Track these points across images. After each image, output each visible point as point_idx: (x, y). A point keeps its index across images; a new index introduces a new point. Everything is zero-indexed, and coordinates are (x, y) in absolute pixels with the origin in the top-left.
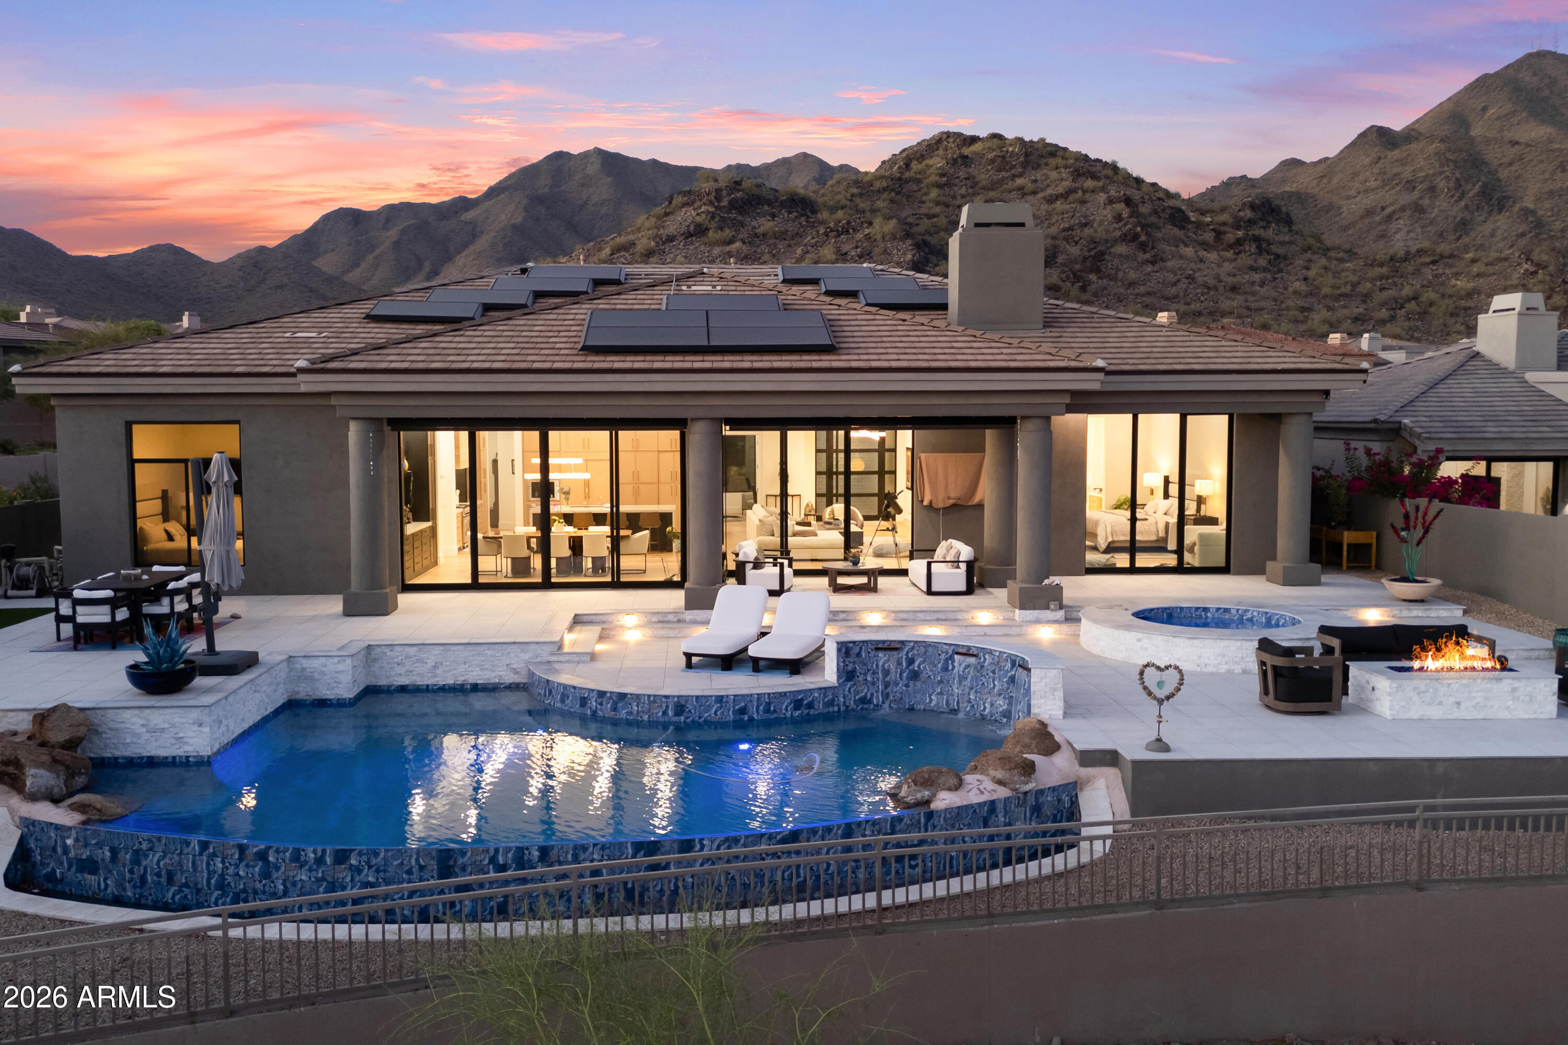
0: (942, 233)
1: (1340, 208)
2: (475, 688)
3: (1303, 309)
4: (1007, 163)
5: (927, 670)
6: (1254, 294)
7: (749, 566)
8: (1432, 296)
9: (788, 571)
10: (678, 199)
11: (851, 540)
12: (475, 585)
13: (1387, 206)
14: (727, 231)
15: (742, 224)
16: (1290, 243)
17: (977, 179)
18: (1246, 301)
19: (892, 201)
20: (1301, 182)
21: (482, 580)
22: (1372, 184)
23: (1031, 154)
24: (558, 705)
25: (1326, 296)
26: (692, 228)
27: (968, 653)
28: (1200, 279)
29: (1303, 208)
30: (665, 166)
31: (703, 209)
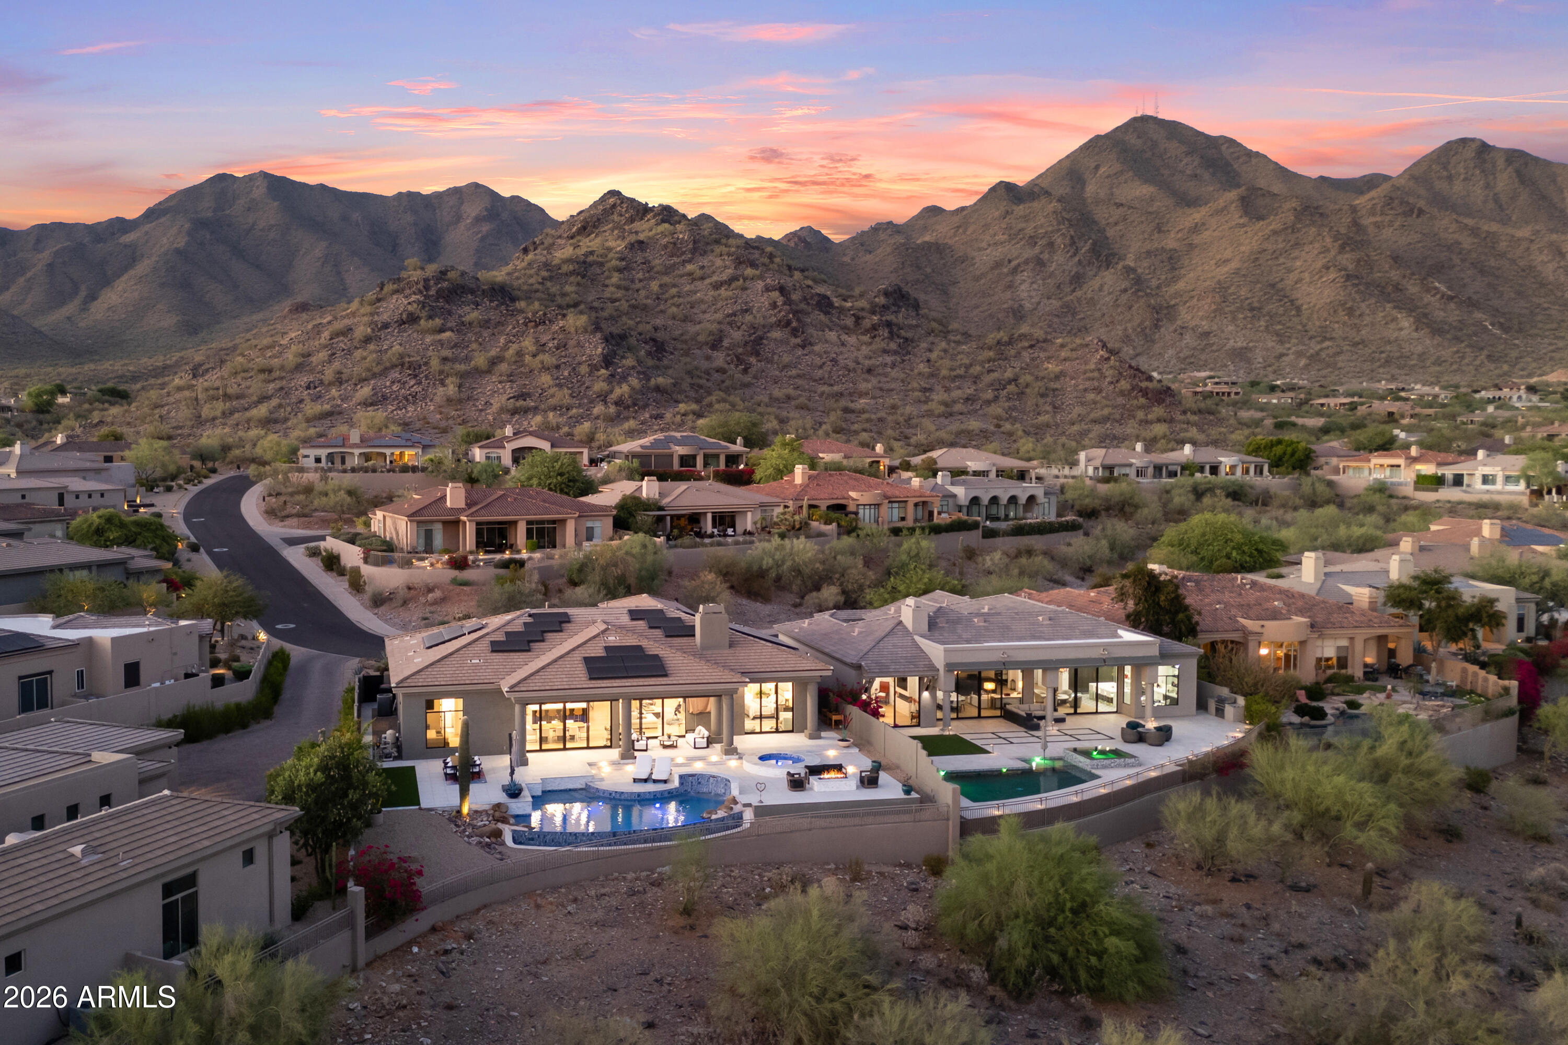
0: (624, 318)
1: (973, 259)
3: (925, 390)
4: (679, 249)
5: (703, 782)
6: (886, 376)
8: (1029, 378)
10: (389, 287)
13: (1013, 260)
14: (437, 320)
15: (450, 313)
16: (917, 326)
17: (652, 264)
18: (880, 382)
19: (578, 285)
20: (939, 232)
22: (1001, 237)
23: (699, 241)
25: (944, 378)
26: (404, 316)
28: (842, 363)
29: (942, 258)
30: (334, 191)
31: (414, 297)
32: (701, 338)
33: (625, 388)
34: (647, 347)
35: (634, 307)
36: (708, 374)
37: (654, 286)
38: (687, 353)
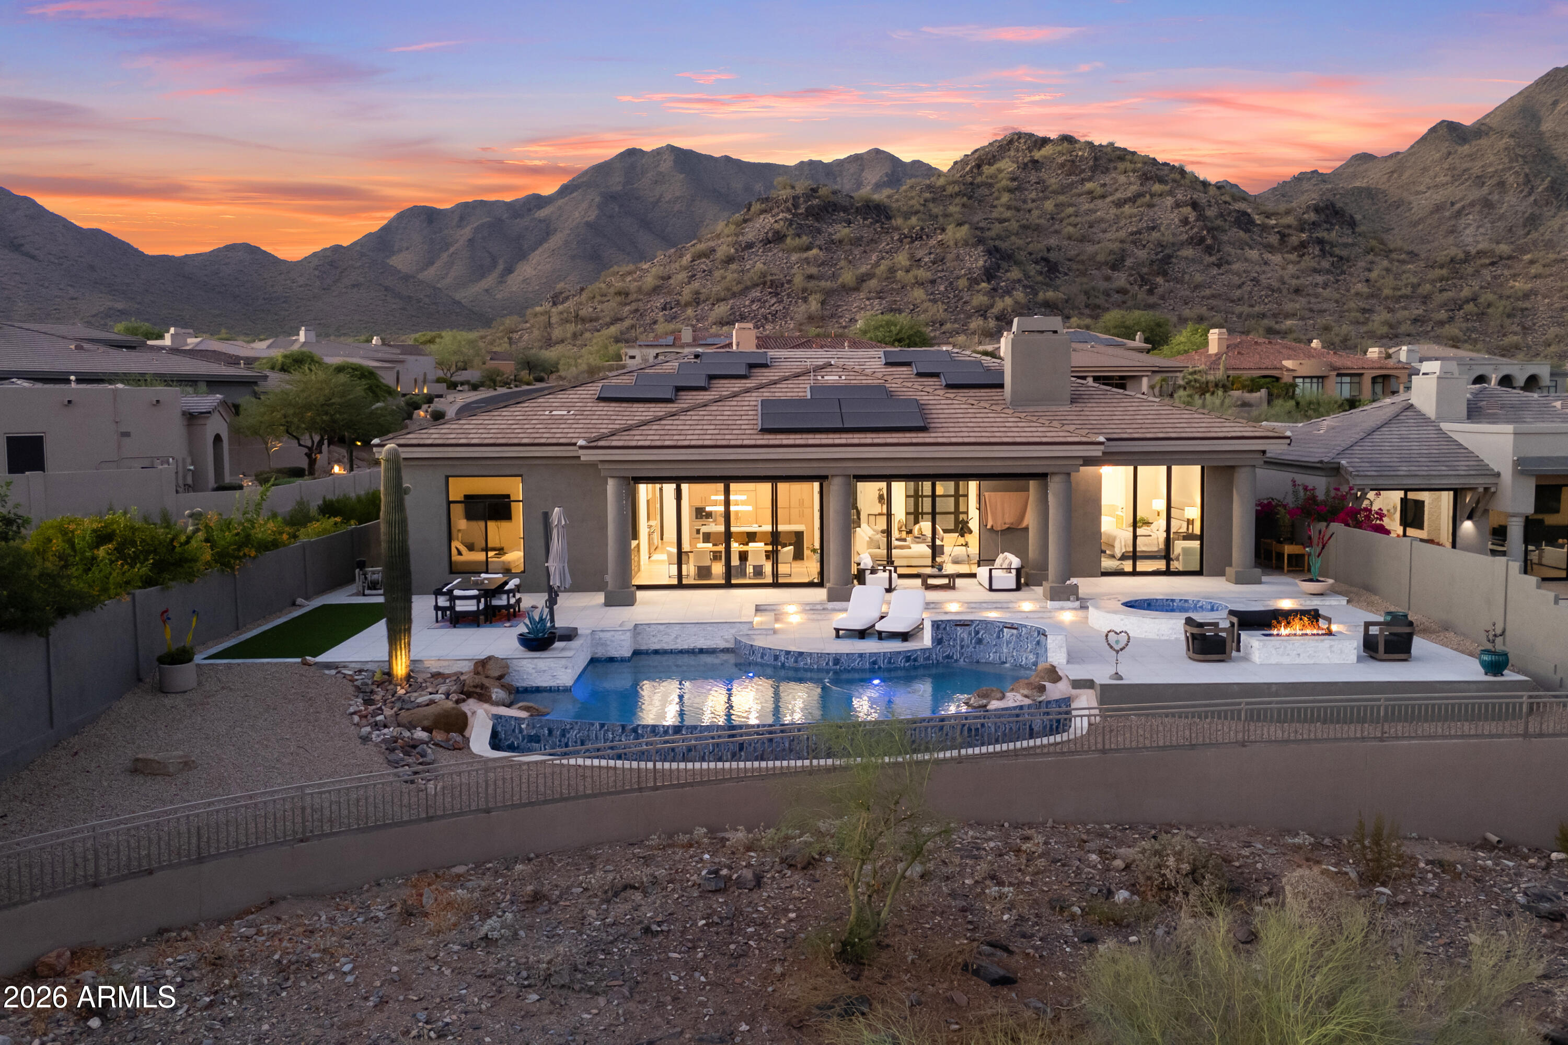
0: (1013, 238)
1: (1410, 203)
2: (701, 651)
3: (1364, 311)
4: (1077, 167)
5: (987, 638)
6: (1317, 296)
7: (868, 572)
8: (1491, 297)
9: (894, 575)
10: (756, 207)
11: (936, 551)
12: (680, 586)
13: (1457, 202)
14: (805, 238)
15: (819, 231)
16: (1353, 245)
17: (1048, 183)
18: (1309, 303)
19: (964, 205)
20: (1373, 177)
21: (685, 582)
22: (1442, 179)
23: (1100, 157)
24: (759, 660)
25: (1387, 298)
26: (770, 235)
27: (1012, 627)
28: (1264, 281)
29: (1374, 204)
30: (738, 163)
31: (781, 216)
32: (1101, 258)
33: (1008, 301)
34: (1038, 267)
35: (1025, 227)
36: (1108, 295)
37: (1049, 205)
38: (1083, 273)
